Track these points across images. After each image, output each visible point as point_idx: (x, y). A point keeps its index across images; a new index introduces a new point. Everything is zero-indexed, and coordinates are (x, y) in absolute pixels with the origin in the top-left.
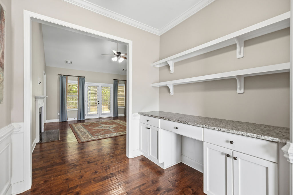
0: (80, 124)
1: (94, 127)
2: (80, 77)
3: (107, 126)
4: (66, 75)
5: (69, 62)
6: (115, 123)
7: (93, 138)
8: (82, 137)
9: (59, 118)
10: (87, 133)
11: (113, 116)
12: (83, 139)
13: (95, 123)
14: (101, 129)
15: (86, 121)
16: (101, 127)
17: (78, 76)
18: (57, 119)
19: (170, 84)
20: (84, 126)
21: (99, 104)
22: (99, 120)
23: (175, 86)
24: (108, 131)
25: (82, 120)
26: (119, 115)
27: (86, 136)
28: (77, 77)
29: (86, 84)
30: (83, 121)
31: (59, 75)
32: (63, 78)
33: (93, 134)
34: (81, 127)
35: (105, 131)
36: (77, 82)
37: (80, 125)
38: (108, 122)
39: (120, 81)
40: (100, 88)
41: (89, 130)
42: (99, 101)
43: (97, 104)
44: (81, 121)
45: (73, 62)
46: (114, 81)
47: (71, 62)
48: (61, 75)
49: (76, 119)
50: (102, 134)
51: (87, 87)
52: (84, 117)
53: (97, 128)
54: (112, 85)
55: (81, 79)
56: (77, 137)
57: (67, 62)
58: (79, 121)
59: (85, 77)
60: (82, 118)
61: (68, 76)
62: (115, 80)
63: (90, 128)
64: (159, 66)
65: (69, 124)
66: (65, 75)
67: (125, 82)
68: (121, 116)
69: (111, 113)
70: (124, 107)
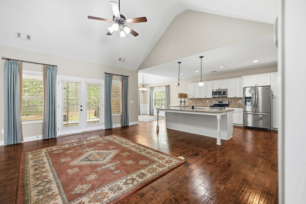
0: (44, 150)
1: (73, 157)
2: (47, 65)
3: (98, 153)
4: (18, 61)
5: (23, 36)
6: (111, 143)
11: (103, 127)
13: (75, 145)
14: (89, 163)
15: (59, 142)
17: (44, 64)
21: (81, 110)
22: (81, 137)
25: (52, 138)
26: (114, 126)
28: (43, 66)
29: (59, 78)
30: (53, 140)
31: (4, 59)
32: (12, 65)
35: (97, 172)
37: (43, 154)
38: (99, 143)
39: (114, 76)
42: (81, 106)
43: (79, 110)
44: (50, 141)
45: (31, 37)
46: (106, 76)
47: (29, 37)
48: (8, 60)
49: (40, 137)
51: (60, 83)
52: (55, 133)
53: (78, 161)
54: (103, 82)
55: (50, 70)
57: (19, 35)
58: (45, 143)
59: (56, 66)
60: (52, 135)
61: (22, 61)
62: (106, 73)
63: (65, 162)
66: (16, 60)
67: (122, 78)
68: (116, 127)
69: (102, 124)
70: (121, 114)
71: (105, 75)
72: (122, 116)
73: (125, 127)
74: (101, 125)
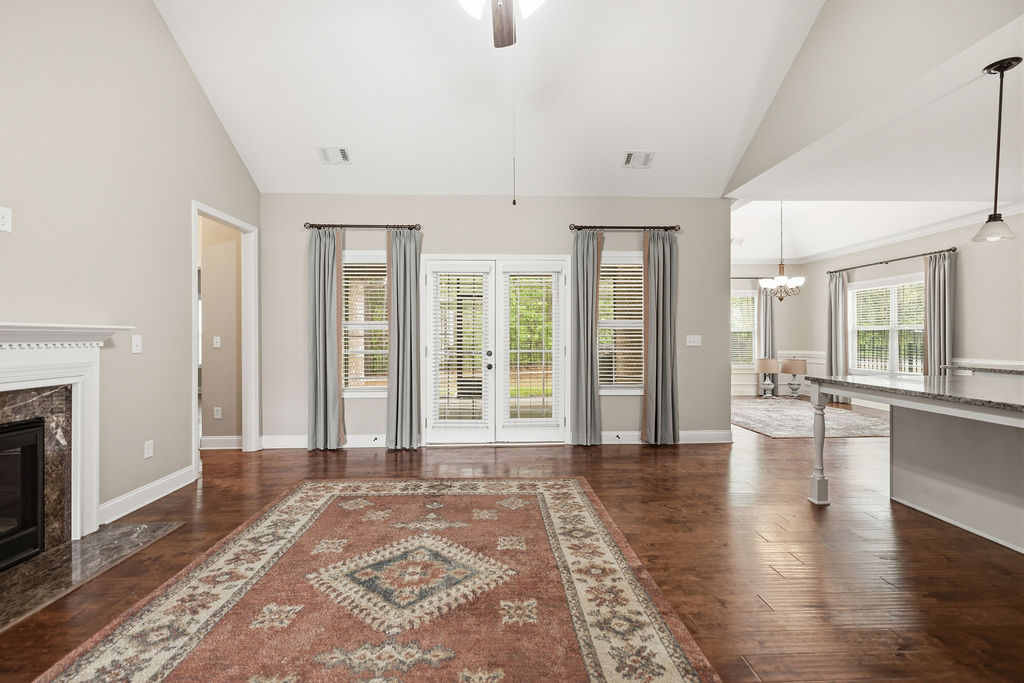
4: (337, 226)
17: (386, 227)
26: (608, 438)
29: (429, 263)
31: (308, 226)
32: (322, 239)
39: (608, 235)
42: (490, 353)
43: (484, 368)
45: (350, 154)
46: (577, 240)
48: (319, 227)
49: (382, 442)
51: (431, 279)
54: (564, 263)
55: (400, 240)
57: (325, 155)
61: (346, 226)
62: (578, 228)
67: (644, 237)
68: (617, 442)
69: (561, 423)
70: (640, 392)
71: (572, 235)
72: (645, 398)
73: (655, 446)
74: (558, 426)
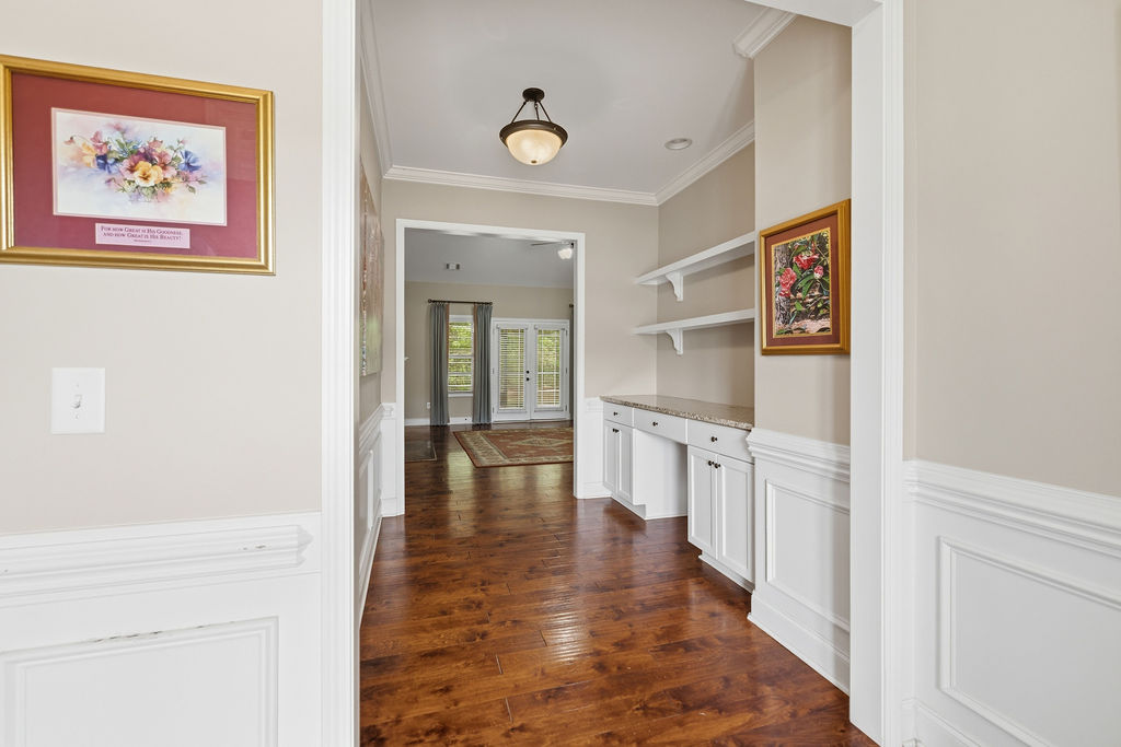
0: (478, 433)
1: (512, 440)
2: (478, 303)
3: (545, 441)
5: (453, 266)
6: (568, 434)
7: (508, 462)
8: (484, 459)
9: (429, 414)
10: (496, 452)
11: (567, 417)
12: (485, 462)
13: (517, 431)
14: (530, 445)
15: (494, 427)
16: (529, 442)
17: (475, 303)
18: (425, 417)
19: (675, 328)
20: (487, 435)
21: (528, 380)
22: (528, 426)
23: (687, 332)
24: (546, 451)
25: (485, 424)
27: (491, 455)
28: (473, 305)
29: (496, 323)
30: (488, 426)
31: (430, 301)
32: (439, 309)
33: (508, 454)
34: (482, 438)
35: (538, 450)
36: (470, 318)
37: (478, 435)
38: (551, 433)
40: (531, 333)
41: (499, 446)
42: (528, 373)
43: (524, 380)
44: (482, 426)
47: (458, 267)
48: (434, 302)
49: (469, 421)
50: (531, 456)
52: (489, 419)
53: (519, 443)
54: (566, 324)
55: (482, 311)
56: (472, 457)
57: (448, 265)
58: (476, 427)
59: (491, 303)
60: (484, 420)
63: (503, 442)
64: (655, 283)
65: (451, 430)
66: (442, 302)
69: (564, 409)
